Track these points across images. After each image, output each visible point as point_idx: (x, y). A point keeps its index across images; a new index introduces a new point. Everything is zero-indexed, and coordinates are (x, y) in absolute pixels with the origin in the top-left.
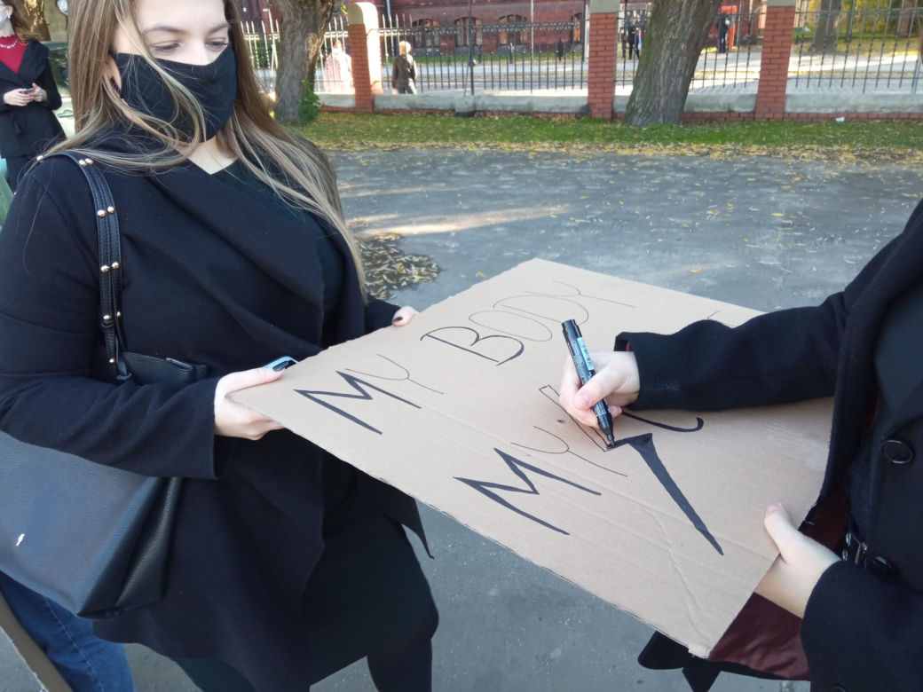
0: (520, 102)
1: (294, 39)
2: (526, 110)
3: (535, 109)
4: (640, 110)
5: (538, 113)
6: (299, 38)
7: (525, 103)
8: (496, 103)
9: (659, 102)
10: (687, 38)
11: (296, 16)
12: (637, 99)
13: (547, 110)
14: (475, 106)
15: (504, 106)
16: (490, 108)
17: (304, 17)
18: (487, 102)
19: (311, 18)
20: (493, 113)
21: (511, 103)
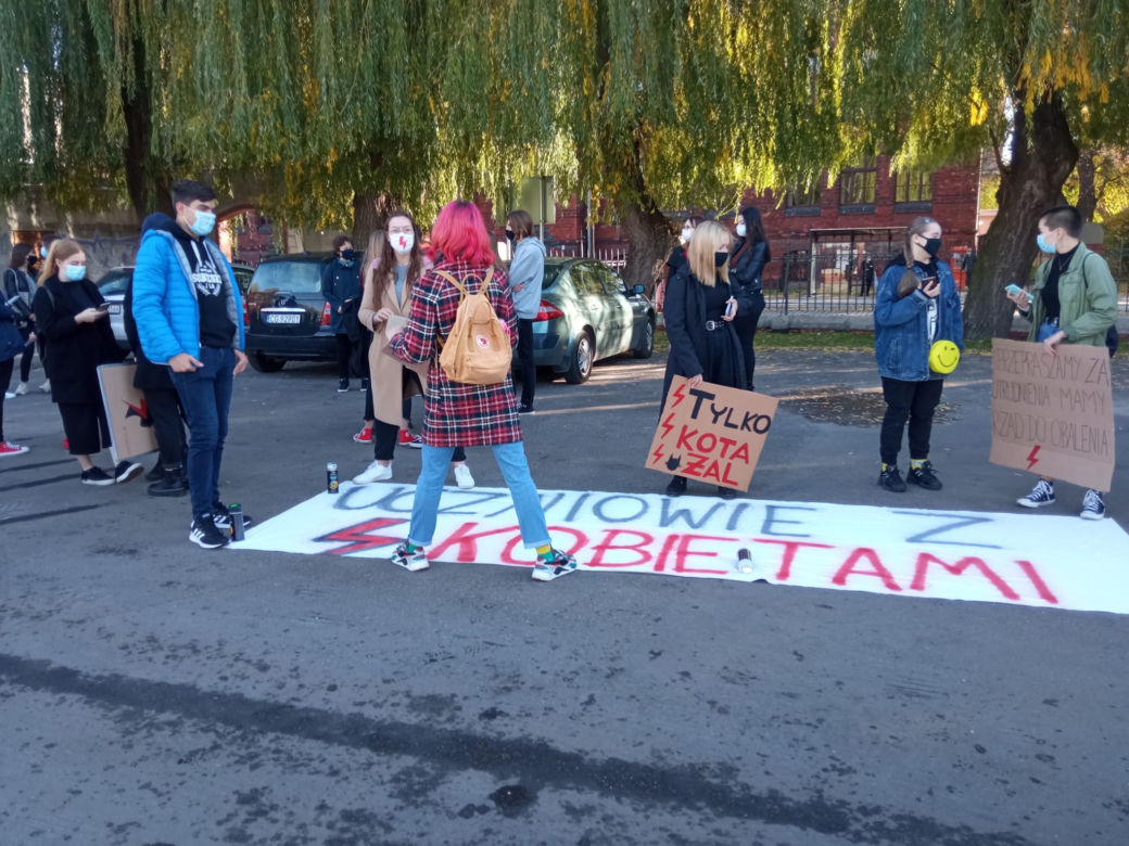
0: (837, 321)
1: (643, 264)
2: (842, 328)
3: (852, 327)
4: (974, 326)
5: (855, 330)
6: (648, 264)
7: (842, 321)
8: (811, 321)
9: (992, 319)
10: (1016, 267)
11: (649, 246)
12: (970, 317)
13: (864, 328)
14: (790, 324)
15: (819, 324)
16: (805, 326)
17: (656, 246)
18: (802, 321)
19: (661, 247)
20: (807, 330)
21: (827, 322)
